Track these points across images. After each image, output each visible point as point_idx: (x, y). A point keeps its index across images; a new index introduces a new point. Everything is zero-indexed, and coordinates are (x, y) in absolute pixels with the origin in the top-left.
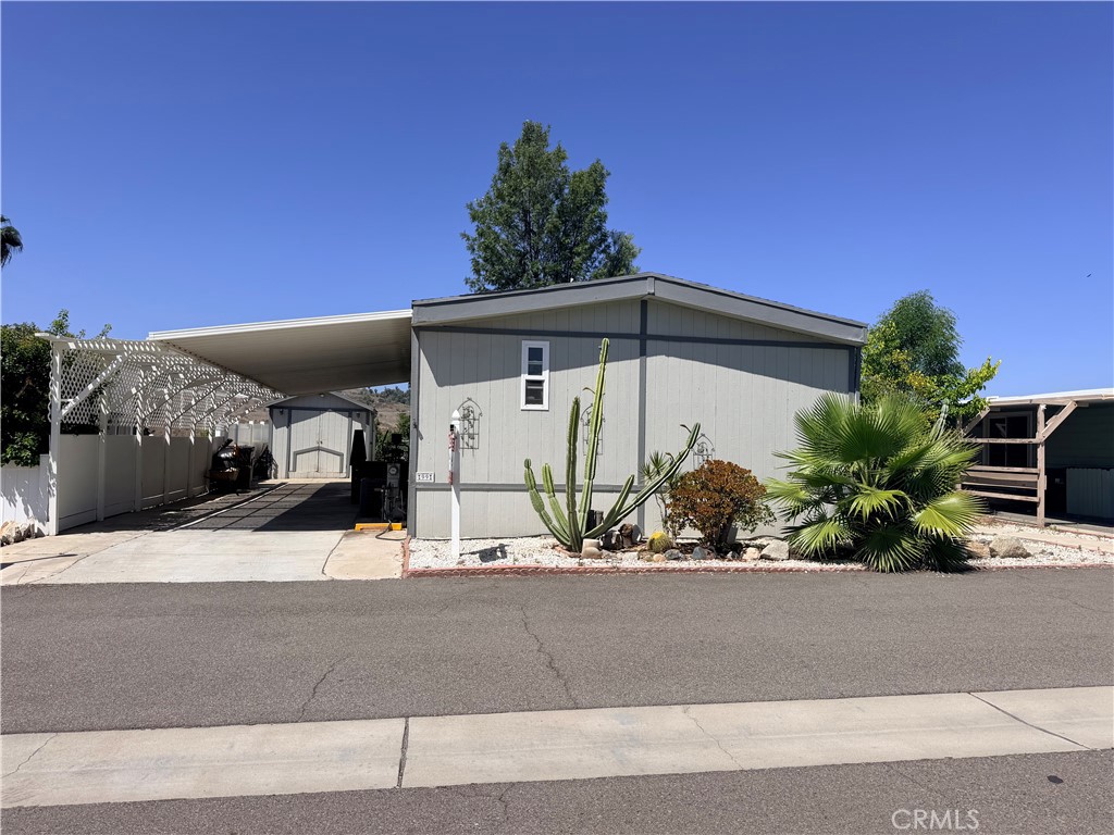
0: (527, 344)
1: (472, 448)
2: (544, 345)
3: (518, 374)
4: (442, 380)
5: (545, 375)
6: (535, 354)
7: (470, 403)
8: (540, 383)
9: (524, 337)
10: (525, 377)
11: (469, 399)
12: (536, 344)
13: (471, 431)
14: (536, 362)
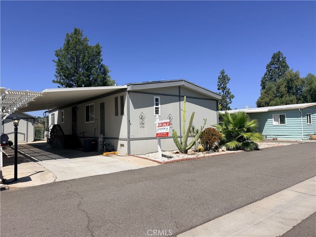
0: (155, 97)
1: (143, 127)
2: (159, 97)
3: (153, 106)
4: (135, 107)
5: (159, 106)
6: (157, 100)
7: (142, 114)
8: (158, 108)
9: (155, 95)
10: (155, 106)
11: (142, 113)
12: (157, 97)
13: (143, 122)
14: (157, 102)
